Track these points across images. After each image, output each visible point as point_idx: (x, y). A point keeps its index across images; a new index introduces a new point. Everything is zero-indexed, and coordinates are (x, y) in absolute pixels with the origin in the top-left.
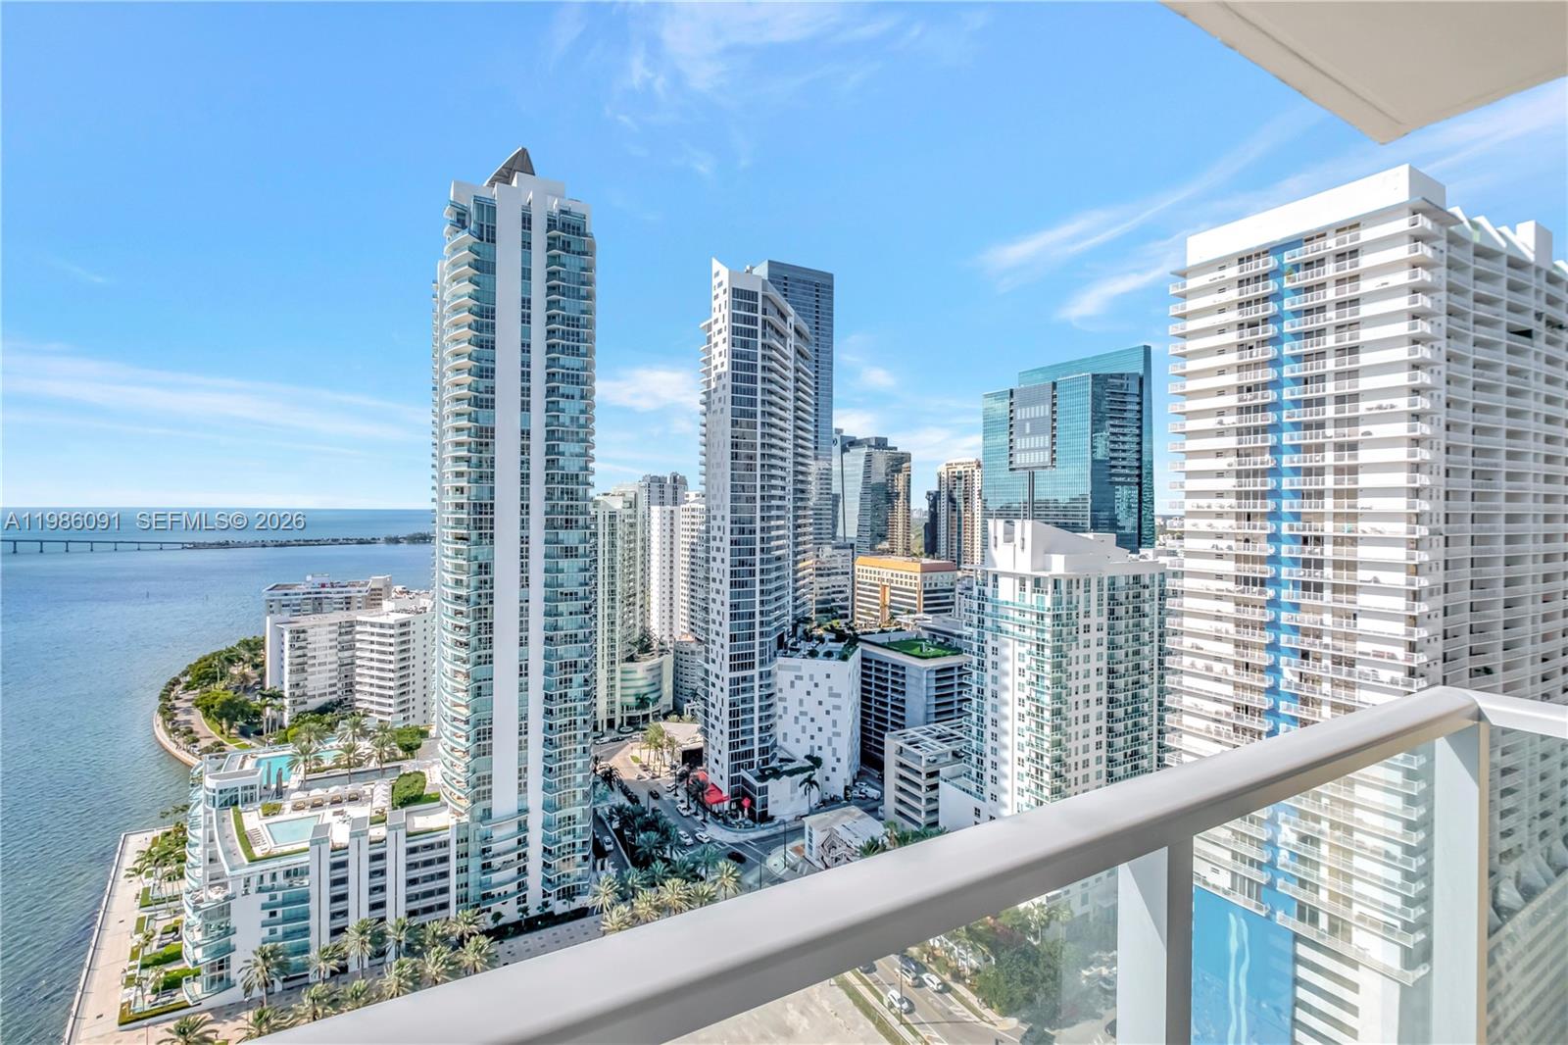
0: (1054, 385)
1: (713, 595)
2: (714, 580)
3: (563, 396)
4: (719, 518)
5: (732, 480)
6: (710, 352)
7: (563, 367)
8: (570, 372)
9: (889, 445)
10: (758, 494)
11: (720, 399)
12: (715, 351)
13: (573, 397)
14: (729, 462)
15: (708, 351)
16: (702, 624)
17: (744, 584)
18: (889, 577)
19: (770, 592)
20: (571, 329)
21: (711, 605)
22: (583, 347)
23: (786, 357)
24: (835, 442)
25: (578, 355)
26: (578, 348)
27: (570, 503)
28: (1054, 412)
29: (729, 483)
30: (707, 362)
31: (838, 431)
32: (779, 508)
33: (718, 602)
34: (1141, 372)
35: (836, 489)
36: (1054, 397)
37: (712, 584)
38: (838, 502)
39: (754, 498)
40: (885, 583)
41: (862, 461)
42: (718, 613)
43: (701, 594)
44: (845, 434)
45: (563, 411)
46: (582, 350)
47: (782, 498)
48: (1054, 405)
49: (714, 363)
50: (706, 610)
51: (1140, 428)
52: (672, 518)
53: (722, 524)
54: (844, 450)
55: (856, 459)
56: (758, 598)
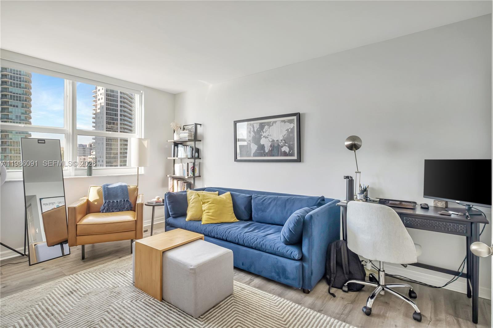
3: (11, 105)
6: (96, 93)
7: (11, 92)
8: (16, 95)
12: (99, 93)
13: (17, 107)
15: (96, 92)
20: (16, 75)
22: (23, 84)
25: (20, 88)
26: (20, 84)
27: (16, 155)
30: (96, 97)
45: (11, 112)
46: (22, 85)
49: (98, 98)
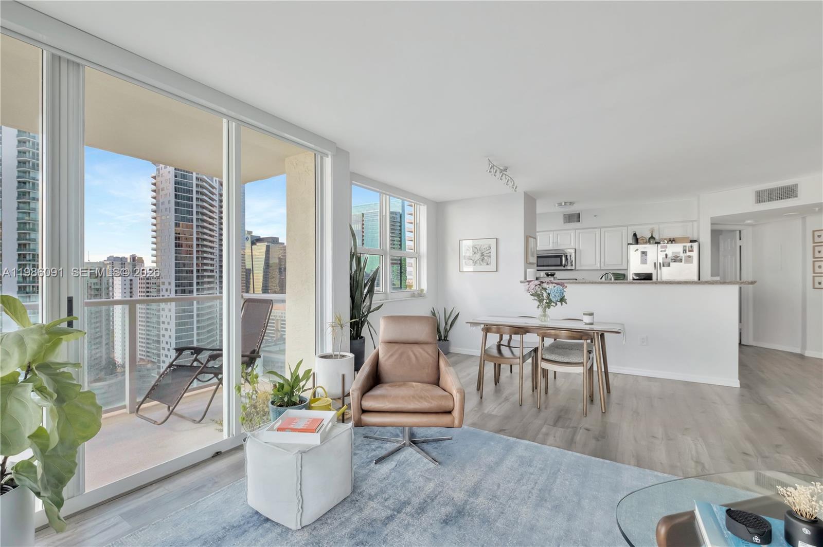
0: (363, 214)
1: (162, 332)
2: (163, 323)
4: (167, 284)
5: (176, 260)
9: (280, 241)
10: (195, 269)
11: (166, 209)
14: (173, 248)
16: (155, 352)
17: (185, 324)
18: (280, 315)
19: (204, 327)
21: (162, 339)
23: (213, 187)
24: (247, 239)
28: (363, 228)
29: (173, 262)
31: (250, 233)
32: (209, 277)
33: (167, 336)
34: (401, 212)
35: (249, 266)
36: (363, 221)
37: (162, 326)
38: (250, 274)
39: (192, 271)
40: (278, 318)
41: (264, 249)
42: (167, 343)
43: (154, 332)
44: (254, 234)
47: (212, 271)
48: (363, 224)
50: (158, 342)
51: (401, 238)
52: (131, 285)
53: (169, 287)
54: (253, 243)
55: (260, 249)
56: (195, 332)
